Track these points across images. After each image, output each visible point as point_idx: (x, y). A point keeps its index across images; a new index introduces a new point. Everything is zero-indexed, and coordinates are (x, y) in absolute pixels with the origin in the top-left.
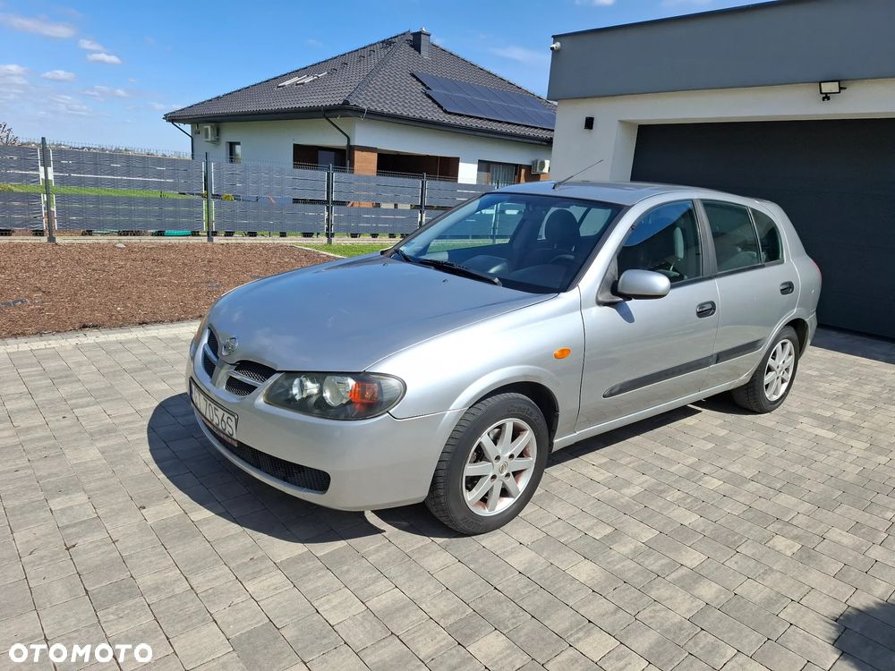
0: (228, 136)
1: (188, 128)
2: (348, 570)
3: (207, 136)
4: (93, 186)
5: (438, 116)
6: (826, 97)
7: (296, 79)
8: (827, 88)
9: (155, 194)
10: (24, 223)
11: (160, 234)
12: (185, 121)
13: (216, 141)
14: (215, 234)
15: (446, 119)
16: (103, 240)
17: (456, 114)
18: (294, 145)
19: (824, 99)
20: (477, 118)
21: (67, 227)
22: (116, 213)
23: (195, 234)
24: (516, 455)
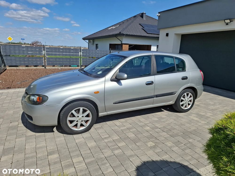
0: (96, 42)
1: (87, 41)
2: (39, 139)
3: (91, 43)
4: (54, 55)
5: (145, 34)
6: (227, 24)
7: (112, 27)
8: (227, 21)
9: (69, 57)
11: (70, 66)
12: (87, 39)
13: (93, 44)
14: (82, 66)
15: (147, 35)
16: (56, 68)
18: (110, 44)
19: (226, 24)
20: (156, 34)
21: (49, 65)
22: (59, 61)
23: (78, 66)
24: (84, 116)
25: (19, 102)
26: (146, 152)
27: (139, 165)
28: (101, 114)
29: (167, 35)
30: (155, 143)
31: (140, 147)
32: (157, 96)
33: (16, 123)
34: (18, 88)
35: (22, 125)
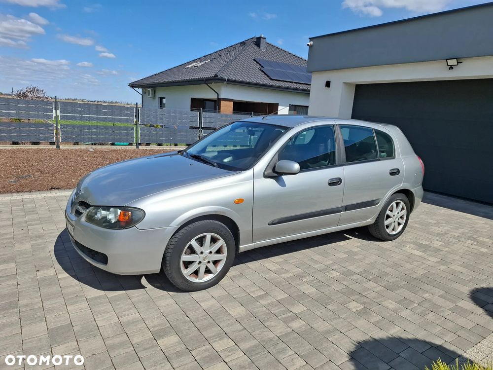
0: (160, 93)
1: (140, 90)
2: (119, 304)
3: (149, 95)
4: (79, 120)
5: (267, 81)
6: (451, 68)
7: (195, 64)
8: (451, 62)
9: (110, 124)
10: (46, 139)
11: (113, 144)
12: (139, 87)
13: (154, 97)
14: (140, 144)
15: (271, 83)
16: (83, 147)
17: (276, 80)
18: (192, 98)
19: (450, 69)
20: (288, 82)
21: (66, 140)
22: (89, 133)
23: (130, 144)
24: (213, 252)
25: (33, 225)
26: (353, 323)
27: (352, 350)
28: (243, 247)
29: (328, 84)
30: (361, 304)
31: (337, 313)
32: (347, 208)
33: (51, 272)
34: (18, 192)
35: (66, 275)
